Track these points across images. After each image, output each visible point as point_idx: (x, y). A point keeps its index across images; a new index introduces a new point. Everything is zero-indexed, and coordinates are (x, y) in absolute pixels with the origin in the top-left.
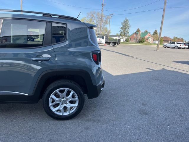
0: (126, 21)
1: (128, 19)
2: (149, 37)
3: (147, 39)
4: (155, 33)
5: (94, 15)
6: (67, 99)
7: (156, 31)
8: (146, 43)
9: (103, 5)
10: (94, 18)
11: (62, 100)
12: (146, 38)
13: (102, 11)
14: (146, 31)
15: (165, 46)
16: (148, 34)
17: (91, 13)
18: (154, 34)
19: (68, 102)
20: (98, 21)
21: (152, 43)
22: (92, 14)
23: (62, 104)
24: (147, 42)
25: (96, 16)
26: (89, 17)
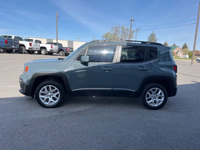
0: (153, 35)
1: (154, 32)
2: (179, 51)
3: (177, 53)
4: (185, 47)
5: (119, 29)
6: (157, 96)
7: (185, 44)
8: (175, 57)
9: (131, 20)
10: (118, 32)
11: (154, 96)
12: (175, 52)
13: (131, 26)
14: (174, 45)
15: (198, 61)
16: (178, 48)
17: (115, 27)
18: (183, 48)
19: (157, 98)
20: (122, 36)
21: (182, 57)
22: (117, 29)
23: (153, 99)
24: (177, 56)
25: (121, 31)
26: (114, 31)
